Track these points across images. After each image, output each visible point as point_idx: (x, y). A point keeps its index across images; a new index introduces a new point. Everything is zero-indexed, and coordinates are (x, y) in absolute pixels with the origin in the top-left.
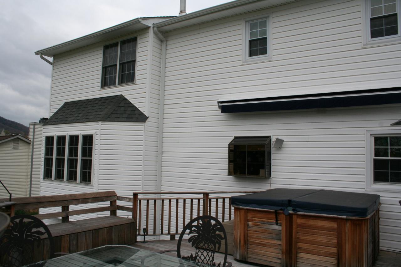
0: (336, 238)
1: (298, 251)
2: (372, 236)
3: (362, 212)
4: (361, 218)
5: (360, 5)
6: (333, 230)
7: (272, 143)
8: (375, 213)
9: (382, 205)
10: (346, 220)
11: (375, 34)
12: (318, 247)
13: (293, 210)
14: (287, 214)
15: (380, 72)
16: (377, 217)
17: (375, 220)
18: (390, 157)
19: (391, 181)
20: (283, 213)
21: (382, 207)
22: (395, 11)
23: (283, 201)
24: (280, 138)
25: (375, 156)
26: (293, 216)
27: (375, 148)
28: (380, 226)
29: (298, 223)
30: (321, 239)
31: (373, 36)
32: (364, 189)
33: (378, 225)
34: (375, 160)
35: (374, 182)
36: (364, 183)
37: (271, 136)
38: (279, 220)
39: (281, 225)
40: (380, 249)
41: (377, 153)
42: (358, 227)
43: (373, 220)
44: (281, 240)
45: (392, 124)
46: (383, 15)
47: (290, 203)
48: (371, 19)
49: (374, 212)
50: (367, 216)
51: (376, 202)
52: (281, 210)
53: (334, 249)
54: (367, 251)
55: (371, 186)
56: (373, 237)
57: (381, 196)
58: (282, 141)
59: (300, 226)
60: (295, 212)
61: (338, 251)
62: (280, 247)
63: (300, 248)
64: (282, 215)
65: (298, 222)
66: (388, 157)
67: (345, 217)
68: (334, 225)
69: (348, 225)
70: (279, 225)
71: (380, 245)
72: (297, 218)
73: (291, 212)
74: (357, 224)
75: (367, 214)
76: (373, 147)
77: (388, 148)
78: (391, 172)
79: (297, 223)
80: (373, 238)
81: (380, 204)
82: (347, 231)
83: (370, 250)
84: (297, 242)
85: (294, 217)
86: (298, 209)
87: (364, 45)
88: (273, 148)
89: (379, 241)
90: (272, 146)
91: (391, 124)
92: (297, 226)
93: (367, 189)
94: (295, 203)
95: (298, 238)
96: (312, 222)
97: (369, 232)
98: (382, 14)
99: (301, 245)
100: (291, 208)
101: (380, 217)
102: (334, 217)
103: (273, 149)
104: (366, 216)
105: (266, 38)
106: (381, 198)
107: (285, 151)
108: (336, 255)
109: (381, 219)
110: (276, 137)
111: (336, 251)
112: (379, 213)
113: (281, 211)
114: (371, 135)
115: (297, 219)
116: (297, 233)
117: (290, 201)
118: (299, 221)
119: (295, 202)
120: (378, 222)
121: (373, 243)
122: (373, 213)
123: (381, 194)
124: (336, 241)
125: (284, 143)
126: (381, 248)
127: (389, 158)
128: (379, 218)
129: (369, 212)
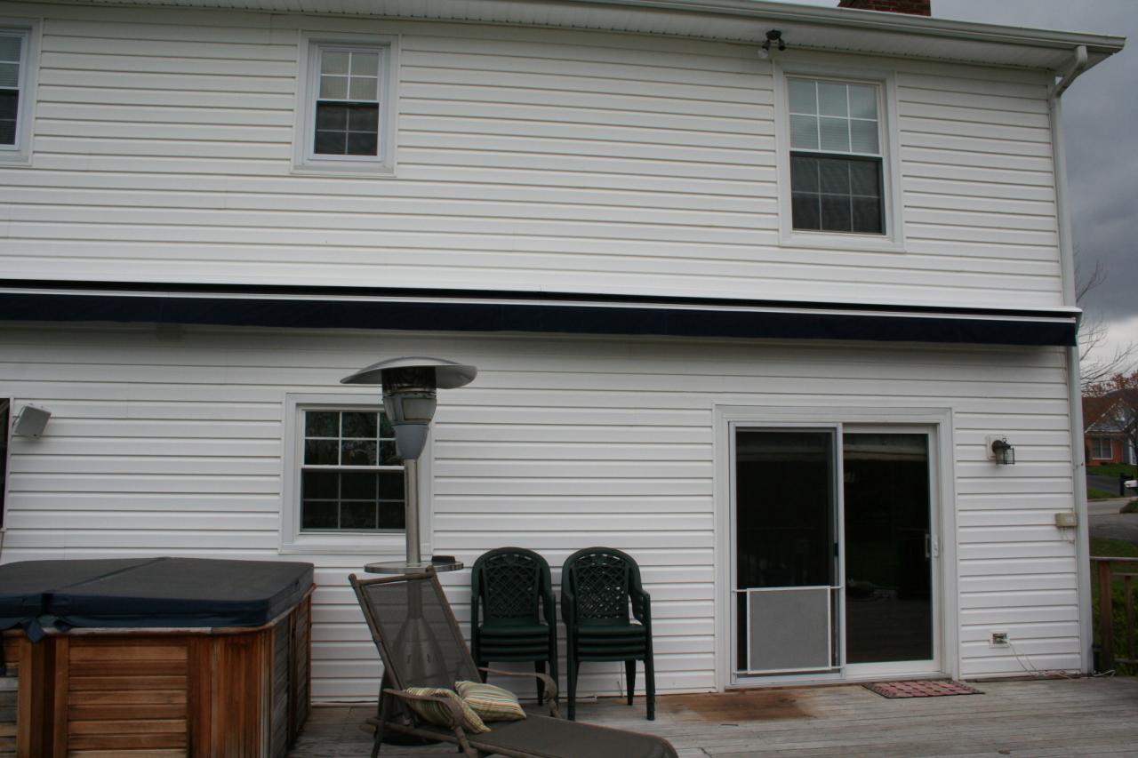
0: (184, 692)
1: (70, 747)
2: (286, 674)
3: (255, 612)
4: (251, 629)
5: (295, 61)
6: (175, 668)
7: (11, 420)
8: (294, 611)
9: (318, 590)
10: (212, 637)
11: (325, 144)
12: (131, 726)
13: (57, 624)
14: (36, 638)
15: (329, 243)
16: (301, 623)
17: (294, 630)
18: (342, 464)
19: (342, 527)
20: (26, 637)
21: (319, 595)
22: (375, 98)
23: (24, 598)
24: (37, 405)
25: (306, 463)
26: (58, 642)
27: (306, 441)
28: (313, 645)
29: (72, 662)
30: (144, 699)
31: (319, 149)
32: (277, 549)
33: (308, 643)
34: (305, 473)
35: (301, 531)
36: (275, 534)
37: (8, 400)
38: (11, 659)
39: (15, 676)
40: (312, 704)
41: (312, 454)
42: (243, 655)
43: (289, 631)
44: (14, 723)
45: (344, 379)
46: (348, 100)
47: (47, 603)
48: (320, 105)
49: (292, 609)
50: (270, 621)
51: (297, 583)
52: (18, 626)
53: (178, 723)
54: (269, 715)
55: (293, 541)
56: (288, 675)
57: (315, 565)
58: (46, 416)
59: (77, 670)
60: (64, 628)
61: (190, 727)
62: (11, 746)
63: (78, 737)
64: (22, 642)
65: (72, 658)
66: (337, 464)
67: (207, 630)
68: (178, 655)
69: (218, 649)
70: (8, 674)
71: (313, 692)
72: (70, 646)
73: (47, 630)
74: (240, 646)
75: (269, 616)
76: (302, 438)
77: (338, 441)
78: (342, 503)
79: (69, 661)
80: (288, 680)
81: (313, 585)
82: (213, 667)
83: (278, 712)
84: (69, 720)
85: (61, 646)
86: (72, 619)
87: (296, 167)
88: (13, 436)
89: (308, 685)
90: (12, 431)
91: (342, 378)
92: (69, 671)
93: (283, 547)
94: (64, 603)
95: (71, 707)
96: (117, 655)
97: (273, 664)
98: (345, 98)
99: (79, 726)
100: (53, 619)
101: (313, 620)
102: (178, 631)
103: (15, 439)
104: (265, 621)
105: (16, 93)
106: (316, 571)
107: (52, 445)
108: (185, 738)
109: (314, 627)
110: (27, 403)
111: (184, 730)
112: (309, 610)
113: (18, 632)
114: (298, 405)
115: (69, 652)
116: (69, 691)
117: (47, 598)
118: (79, 655)
119: (64, 598)
120: (308, 634)
121: (288, 690)
122: (286, 613)
123: (316, 561)
124: (183, 700)
125: (50, 421)
126: (315, 701)
127: (340, 466)
128: (309, 624)
129: (275, 609)
